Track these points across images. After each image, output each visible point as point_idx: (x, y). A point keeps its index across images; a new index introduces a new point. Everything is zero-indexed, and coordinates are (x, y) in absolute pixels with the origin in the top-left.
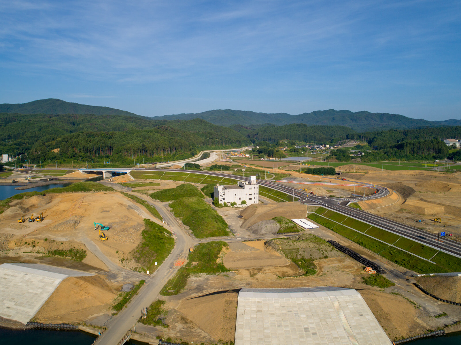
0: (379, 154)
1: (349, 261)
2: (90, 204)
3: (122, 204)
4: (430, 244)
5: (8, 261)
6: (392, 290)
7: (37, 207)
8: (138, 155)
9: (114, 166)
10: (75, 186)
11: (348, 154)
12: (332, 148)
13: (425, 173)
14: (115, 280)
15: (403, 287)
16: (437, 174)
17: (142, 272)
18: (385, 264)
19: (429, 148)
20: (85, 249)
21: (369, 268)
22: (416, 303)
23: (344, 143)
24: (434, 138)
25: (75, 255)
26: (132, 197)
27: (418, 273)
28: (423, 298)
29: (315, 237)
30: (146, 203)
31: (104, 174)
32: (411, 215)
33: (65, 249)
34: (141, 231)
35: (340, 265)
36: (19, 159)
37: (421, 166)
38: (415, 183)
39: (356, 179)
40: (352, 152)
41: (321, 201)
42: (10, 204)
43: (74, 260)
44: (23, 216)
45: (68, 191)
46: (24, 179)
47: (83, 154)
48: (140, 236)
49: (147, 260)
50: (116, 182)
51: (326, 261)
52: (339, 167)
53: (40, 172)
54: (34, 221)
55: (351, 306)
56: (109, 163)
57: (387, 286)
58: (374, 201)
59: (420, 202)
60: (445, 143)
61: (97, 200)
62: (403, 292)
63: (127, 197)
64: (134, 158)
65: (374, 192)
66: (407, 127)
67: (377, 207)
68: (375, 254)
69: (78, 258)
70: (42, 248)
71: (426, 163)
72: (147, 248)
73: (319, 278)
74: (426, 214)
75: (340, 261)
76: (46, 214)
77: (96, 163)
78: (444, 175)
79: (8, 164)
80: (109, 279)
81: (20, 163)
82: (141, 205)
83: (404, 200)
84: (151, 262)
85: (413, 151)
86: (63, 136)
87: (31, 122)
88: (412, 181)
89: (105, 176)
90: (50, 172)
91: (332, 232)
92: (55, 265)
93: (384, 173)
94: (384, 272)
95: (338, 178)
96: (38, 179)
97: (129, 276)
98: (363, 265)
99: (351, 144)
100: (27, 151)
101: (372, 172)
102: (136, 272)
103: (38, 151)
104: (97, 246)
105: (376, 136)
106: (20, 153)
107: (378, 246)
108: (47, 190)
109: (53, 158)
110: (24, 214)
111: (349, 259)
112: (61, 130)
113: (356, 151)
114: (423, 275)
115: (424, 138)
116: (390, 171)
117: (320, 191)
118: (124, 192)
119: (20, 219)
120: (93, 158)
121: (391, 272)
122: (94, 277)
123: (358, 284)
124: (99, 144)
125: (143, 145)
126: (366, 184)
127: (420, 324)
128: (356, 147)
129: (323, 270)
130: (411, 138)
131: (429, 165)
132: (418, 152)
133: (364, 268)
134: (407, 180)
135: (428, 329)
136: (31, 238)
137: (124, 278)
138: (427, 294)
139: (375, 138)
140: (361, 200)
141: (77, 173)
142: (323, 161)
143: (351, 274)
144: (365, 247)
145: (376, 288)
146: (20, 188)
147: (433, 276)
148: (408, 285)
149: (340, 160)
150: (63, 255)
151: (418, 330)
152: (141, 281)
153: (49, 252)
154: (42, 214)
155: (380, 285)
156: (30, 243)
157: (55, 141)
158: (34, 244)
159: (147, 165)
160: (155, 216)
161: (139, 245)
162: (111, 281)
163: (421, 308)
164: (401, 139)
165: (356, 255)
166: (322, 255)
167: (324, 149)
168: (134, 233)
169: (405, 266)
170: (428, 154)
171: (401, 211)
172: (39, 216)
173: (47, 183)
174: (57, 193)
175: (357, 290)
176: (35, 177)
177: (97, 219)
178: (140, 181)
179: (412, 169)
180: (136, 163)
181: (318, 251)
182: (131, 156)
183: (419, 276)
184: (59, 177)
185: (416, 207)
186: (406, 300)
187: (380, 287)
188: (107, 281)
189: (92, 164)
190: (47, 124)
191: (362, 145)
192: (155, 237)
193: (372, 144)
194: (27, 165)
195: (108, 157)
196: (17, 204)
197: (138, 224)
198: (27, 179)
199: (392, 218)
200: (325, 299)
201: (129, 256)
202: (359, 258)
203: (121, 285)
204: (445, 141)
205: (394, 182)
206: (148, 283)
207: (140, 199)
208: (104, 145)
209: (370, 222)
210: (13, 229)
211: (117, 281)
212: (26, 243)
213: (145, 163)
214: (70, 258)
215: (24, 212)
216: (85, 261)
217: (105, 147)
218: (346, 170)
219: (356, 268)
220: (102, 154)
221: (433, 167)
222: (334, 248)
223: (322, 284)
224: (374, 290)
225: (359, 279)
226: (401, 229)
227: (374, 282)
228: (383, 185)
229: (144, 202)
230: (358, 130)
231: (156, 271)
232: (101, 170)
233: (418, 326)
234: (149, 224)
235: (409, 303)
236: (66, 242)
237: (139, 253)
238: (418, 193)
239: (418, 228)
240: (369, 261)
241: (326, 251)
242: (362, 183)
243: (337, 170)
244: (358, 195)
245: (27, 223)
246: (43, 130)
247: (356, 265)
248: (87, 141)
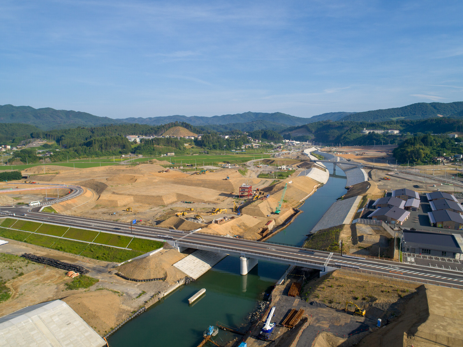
0: (69, 153)
1: (49, 271)
4: (125, 233)
6: (97, 286)
11: (35, 155)
12: (15, 149)
13: (114, 167)
15: (106, 280)
16: (124, 168)
18: (87, 263)
19: (115, 144)
21: (72, 272)
22: (119, 291)
23: (29, 143)
24: (118, 134)
27: (119, 262)
28: (124, 284)
29: (4, 255)
32: (106, 209)
35: (39, 278)
37: (110, 161)
38: (106, 178)
39: (47, 181)
40: (39, 152)
41: (8, 212)
51: (21, 279)
52: (25, 170)
55: (56, 319)
57: (92, 284)
58: (69, 202)
59: (113, 195)
60: (127, 139)
62: (107, 285)
65: (68, 192)
66: (93, 125)
67: (73, 207)
68: (76, 255)
71: (114, 159)
73: (16, 300)
74: (119, 205)
75: (38, 274)
78: (130, 168)
83: (98, 196)
85: (102, 148)
88: (103, 176)
91: (25, 244)
93: (75, 171)
94: (87, 272)
95: (25, 182)
98: (65, 271)
99: (37, 143)
101: (64, 172)
105: (64, 134)
107: (78, 247)
111: (49, 269)
113: (44, 150)
114: (122, 263)
115: (110, 135)
116: (82, 169)
117: (4, 200)
121: (94, 269)
123: (62, 293)
126: (58, 185)
127: (125, 310)
128: (43, 146)
129: (19, 290)
130: (98, 136)
131: (117, 160)
132: (106, 149)
133: (66, 274)
134: (99, 177)
135: (132, 311)
138: (128, 279)
139: (63, 136)
140: (55, 203)
142: (5, 165)
143: (52, 284)
144: (64, 251)
145: (81, 290)
147: (130, 262)
148: (110, 277)
149: (26, 162)
151: (124, 316)
155: (85, 286)
163: (124, 294)
164: (89, 136)
165: (56, 262)
166: (15, 273)
167: (4, 150)
169: (106, 259)
170: (115, 150)
171: (97, 207)
175: (61, 299)
179: (102, 165)
181: (10, 271)
183: (119, 265)
185: (109, 201)
186: (111, 292)
187: (85, 288)
191: (50, 144)
193: (60, 143)
199: (88, 216)
200: (24, 323)
202: (60, 264)
204: (127, 137)
205: (87, 179)
209: (67, 224)
218: (35, 172)
219: (58, 276)
221: (120, 161)
222: (30, 261)
223: (19, 307)
224: (79, 293)
225: (62, 286)
226: (98, 225)
227: (78, 285)
228: (76, 184)
230: (44, 128)
233: (124, 311)
235: (113, 293)
238: (110, 187)
239: (114, 221)
240: (70, 265)
241: (20, 268)
242: (55, 185)
243: (24, 173)
244: (52, 198)
247: (57, 272)
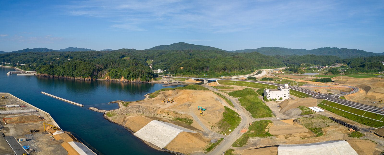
0: (353, 70)
1: (341, 127)
2: (196, 96)
3: (212, 98)
4: (380, 113)
5: (157, 119)
6: (364, 138)
7: (171, 96)
8: (222, 72)
9: (209, 77)
10: (190, 86)
11: (338, 71)
12: (329, 68)
13: (375, 78)
14: (207, 137)
15: (369, 135)
16: (380, 79)
17: (222, 134)
18: (359, 126)
19: (376, 66)
20: (192, 119)
21: (351, 129)
22: (375, 142)
23: (336, 65)
24: (378, 61)
25: (187, 121)
26: (218, 94)
27: (376, 127)
28: (378, 138)
29: (322, 116)
30: (226, 98)
31: (204, 81)
32: (370, 100)
33: (182, 118)
34: (222, 113)
35: (336, 129)
36: (165, 72)
37: (373, 75)
38: (371, 84)
39: (342, 84)
40: (340, 70)
41: (325, 97)
42: (160, 93)
43: (187, 124)
44: (165, 99)
45: (186, 89)
46: (167, 81)
47: (194, 70)
48: (222, 115)
49: (225, 128)
50: (210, 86)
51: (328, 128)
52: (333, 78)
53: (174, 78)
54: (169, 102)
55: (343, 149)
56: (207, 75)
57: (361, 136)
58: (352, 95)
59: (374, 93)
60: (382, 64)
61: (200, 95)
62: (369, 138)
63: (215, 94)
64: (220, 73)
65: (352, 90)
66: (365, 56)
67: (354, 97)
68: (354, 121)
69: (189, 123)
70: (172, 116)
71: (375, 74)
72: (225, 122)
73: (325, 137)
74: (377, 98)
75: (336, 127)
76: (175, 99)
77: (200, 75)
78: (383, 79)
79: (161, 74)
80: (204, 136)
81: (165, 74)
82: (223, 99)
83: (366, 93)
84: (227, 129)
85: (369, 68)
86: (185, 61)
87: (171, 54)
88: (369, 83)
89: (205, 82)
90: (178, 78)
91: (331, 112)
92: (177, 125)
93: (356, 80)
94: (359, 130)
95: (333, 83)
96: (173, 82)
97: (215, 135)
98: (348, 128)
99: (339, 65)
100: (168, 68)
101: (350, 80)
102: (219, 134)
103: (173, 68)
104: (199, 118)
105: (351, 61)
106: (166, 69)
107: (355, 118)
108: (176, 88)
109: (180, 72)
110: (165, 98)
111: (341, 126)
112: (184, 58)
113: (342, 69)
114: (377, 128)
115: (374, 61)
116: (359, 79)
117: (324, 91)
118: (214, 91)
119: (163, 101)
120: (199, 72)
121: (363, 129)
122: (196, 133)
123: (346, 138)
124: (202, 65)
125: (225, 66)
126: (347, 86)
127: (378, 151)
128: (342, 67)
129: (327, 133)
130: (367, 62)
131: (376, 75)
132: (371, 69)
133: (349, 129)
134: (367, 83)
135: (381, 152)
136: (167, 110)
137: (212, 136)
138: (380, 136)
139: (351, 62)
140: (346, 95)
141: (191, 80)
142: (325, 75)
143: (342, 133)
144: (349, 118)
145: (355, 138)
146: (165, 86)
147: (382, 128)
148: (371, 134)
149: (334, 74)
150: (181, 121)
151: (377, 153)
152: (221, 139)
153: (175, 118)
154: (173, 99)
155: (357, 136)
156: (167, 112)
157: (181, 63)
158: (168, 113)
159: (227, 77)
160: (230, 105)
161: (221, 120)
162: (205, 136)
163: (378, 143)
164: (363, 62)
165: (344, 123)
166: (326, 125)
167: (325, 68)
168: (218, 113)
169: (369, 125)
170: (376, 69)
171: (365, 98)
172: (172, 100)
173: (177, 84)
174: (181, 89)
175: (346, 140)
176: (171, 81)
177: (200, 104)
178: (223, 86)
179: (369, 77)
180: (221, 76)
181: (324, 123)
182: (218, 72)
183: (376, 129)
184: (182, 82)
185: (372, 96)
186: (371, 141)
187: (358, 137)
188: (203, 136)
189: (198, 76)
190: (178, 55)
191: (344, 65)
192: (230, 116)
193: (349, 65)
194: (168, 74)
195: (206, 72)
196: (163, 93)
197: (221, 109)
198: (168, 82)
199: (361, 103)
200: (328, 147)
201: (215, 125)
202: (346, 124)
203: (210, 139)
204: (382, 63)
205: (361, 84)
206: (225, 140)
207: (222, 95)
208: (205, 66)
209: (350, 106)
210: (160, 105)
211: (208, 137)
212: (165, 112)
213: (226, 76)
214: (185, 122)
215: (165, 97)
216: (192, 125)
217: (205, 67)
218: (337, 79)
219: (345, 130)
220: (204, 70)
221: (378, 75)
222: (333, 121)
223: (327, 140)
224: (354, 139)
225: (346, 135)
226: (366, 107)
227: (354, 136)
228: (356, 86)
229: (224, 97)
230: (342, 58)
231: (230, 134)
232: (203, 79)
234: (227, 109)
235: (372, 142)
236: (183, 114)
237: (221, 124)
238: (373, 89)
239: (374, 106)
240: (351, 125)
241: (328, 123)
242: (346, 86)
243: (332, 79)
244: (344, 92)
245: (166, 103)
246: (176, 58)
247: (345, 128)
248: (196, 64)
